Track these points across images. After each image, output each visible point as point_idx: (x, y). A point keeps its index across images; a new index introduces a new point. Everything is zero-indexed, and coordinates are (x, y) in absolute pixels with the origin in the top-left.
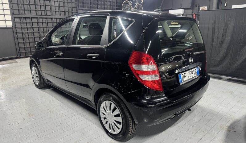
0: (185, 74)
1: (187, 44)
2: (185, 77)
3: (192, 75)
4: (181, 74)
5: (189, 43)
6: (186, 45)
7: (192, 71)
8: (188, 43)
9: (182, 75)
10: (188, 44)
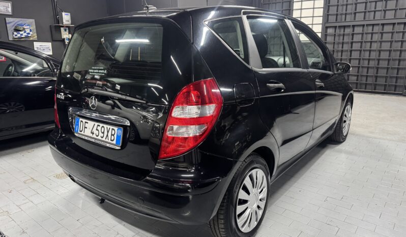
0: (87, 123)
1: (93, 71)
2: (85, 128)
3: (101, 135)
4: (81, 119)
5: (99, 70)
6: (90, 71)
7: (103, 127)
8: (96, 69)
9: (81, 121)
10: (95, 71)
